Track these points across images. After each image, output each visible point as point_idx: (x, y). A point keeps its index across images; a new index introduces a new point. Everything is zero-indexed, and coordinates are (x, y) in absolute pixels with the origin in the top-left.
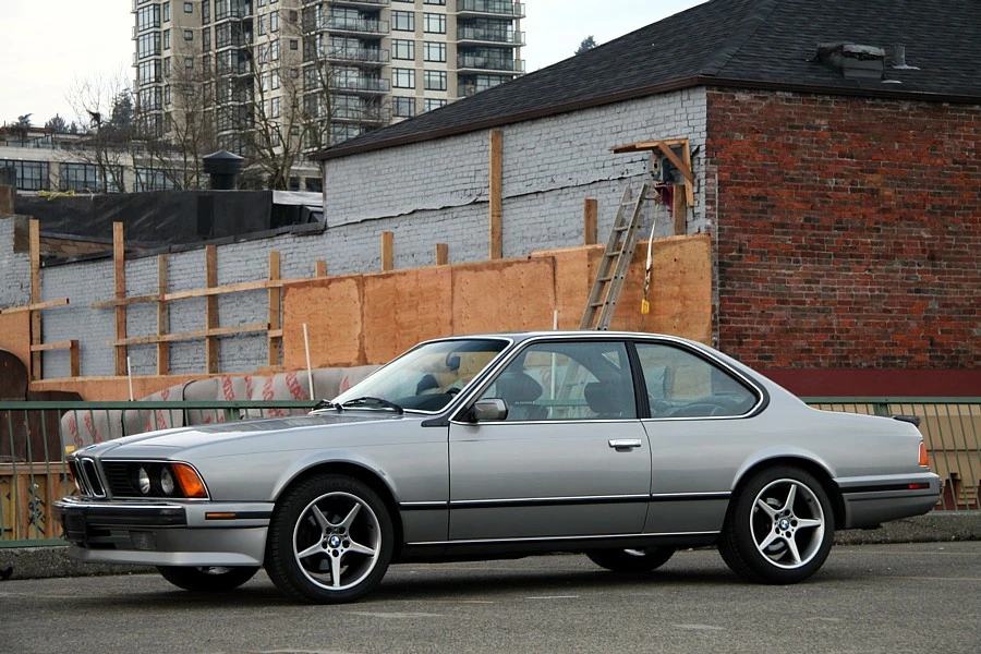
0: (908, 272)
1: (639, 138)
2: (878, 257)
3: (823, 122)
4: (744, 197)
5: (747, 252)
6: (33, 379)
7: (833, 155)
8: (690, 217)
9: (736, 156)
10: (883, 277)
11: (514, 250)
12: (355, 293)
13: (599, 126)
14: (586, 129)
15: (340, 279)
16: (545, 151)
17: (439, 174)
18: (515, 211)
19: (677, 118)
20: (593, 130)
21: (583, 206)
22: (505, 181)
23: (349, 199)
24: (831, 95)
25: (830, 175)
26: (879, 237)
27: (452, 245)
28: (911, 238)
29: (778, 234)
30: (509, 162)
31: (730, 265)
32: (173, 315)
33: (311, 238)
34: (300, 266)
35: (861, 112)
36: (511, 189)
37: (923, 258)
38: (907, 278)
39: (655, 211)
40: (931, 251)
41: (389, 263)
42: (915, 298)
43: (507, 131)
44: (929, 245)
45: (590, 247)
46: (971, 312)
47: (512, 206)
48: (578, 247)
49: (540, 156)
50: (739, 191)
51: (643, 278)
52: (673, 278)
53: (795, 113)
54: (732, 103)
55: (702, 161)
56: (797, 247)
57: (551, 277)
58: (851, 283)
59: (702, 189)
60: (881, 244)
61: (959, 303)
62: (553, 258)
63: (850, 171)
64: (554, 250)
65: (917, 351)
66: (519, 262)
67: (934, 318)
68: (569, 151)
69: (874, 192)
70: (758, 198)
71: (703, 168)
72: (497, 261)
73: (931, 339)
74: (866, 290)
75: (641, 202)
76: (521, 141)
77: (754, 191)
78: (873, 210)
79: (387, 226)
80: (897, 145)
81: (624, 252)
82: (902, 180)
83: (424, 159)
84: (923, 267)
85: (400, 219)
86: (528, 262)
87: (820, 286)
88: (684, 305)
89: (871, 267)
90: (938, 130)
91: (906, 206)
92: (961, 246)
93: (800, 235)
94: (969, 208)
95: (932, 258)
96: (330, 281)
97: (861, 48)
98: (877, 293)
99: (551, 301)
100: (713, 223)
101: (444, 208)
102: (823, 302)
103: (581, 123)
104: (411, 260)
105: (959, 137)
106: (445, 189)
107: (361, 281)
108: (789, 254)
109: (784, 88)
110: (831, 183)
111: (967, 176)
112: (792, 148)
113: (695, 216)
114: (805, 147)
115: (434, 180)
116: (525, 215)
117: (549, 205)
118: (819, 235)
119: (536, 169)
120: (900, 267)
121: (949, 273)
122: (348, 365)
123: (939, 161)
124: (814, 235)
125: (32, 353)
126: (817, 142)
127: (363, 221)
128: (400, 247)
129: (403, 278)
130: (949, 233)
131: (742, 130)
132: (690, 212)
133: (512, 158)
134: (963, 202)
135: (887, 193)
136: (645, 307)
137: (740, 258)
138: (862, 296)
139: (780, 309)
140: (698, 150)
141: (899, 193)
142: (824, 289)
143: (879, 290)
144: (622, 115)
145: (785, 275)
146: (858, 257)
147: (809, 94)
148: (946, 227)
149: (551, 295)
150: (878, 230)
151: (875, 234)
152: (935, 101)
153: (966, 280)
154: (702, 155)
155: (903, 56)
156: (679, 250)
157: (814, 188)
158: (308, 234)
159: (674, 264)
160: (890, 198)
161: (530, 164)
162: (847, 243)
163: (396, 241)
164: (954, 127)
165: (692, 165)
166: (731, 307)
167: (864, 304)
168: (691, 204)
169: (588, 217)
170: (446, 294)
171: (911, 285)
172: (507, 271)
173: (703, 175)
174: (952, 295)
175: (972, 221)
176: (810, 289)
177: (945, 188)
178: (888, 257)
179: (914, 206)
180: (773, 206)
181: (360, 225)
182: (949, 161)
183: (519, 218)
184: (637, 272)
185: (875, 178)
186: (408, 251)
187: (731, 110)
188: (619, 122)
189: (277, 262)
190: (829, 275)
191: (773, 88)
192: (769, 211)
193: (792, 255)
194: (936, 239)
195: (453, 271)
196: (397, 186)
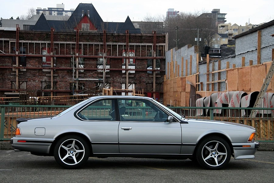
6: (197, 91)
12: (237, 72)
15: (236, 69)
18: (263, 52)
21: (272, 51)
22: (261, 44)
23: (239, 48)
27: (253, 60)
30: (262, 39)
32: (215, 77)
33: (233, 58)
36: (263, 46)
41: (244, 65)
47: (262, 50)
48: (271, 62)
49: (267, 37)
57: (265, 69)
62: (266, 64)
64: (267, 62)
76: (264, 33)
79: (244, 56)
85: (246, 53)
86: (262, 65)
96: (234, 69)
101: (252, 51)
106: (253, 46)
107: (238, 69)
115: (251, 43)
117: (268, 50)
119: (266, 41)
122: (236, 91)
125: (196, 85)
127: (240, 54)
133: (263, 38)
161: (266, 39)
163: (245, 59)
169: (273, 53)
170: (250, 73)
172: (259, 68)
183: (264, 54)
186: (247, 62)
189: (229, 64)
195: (251, 67)
196: (246, 45)
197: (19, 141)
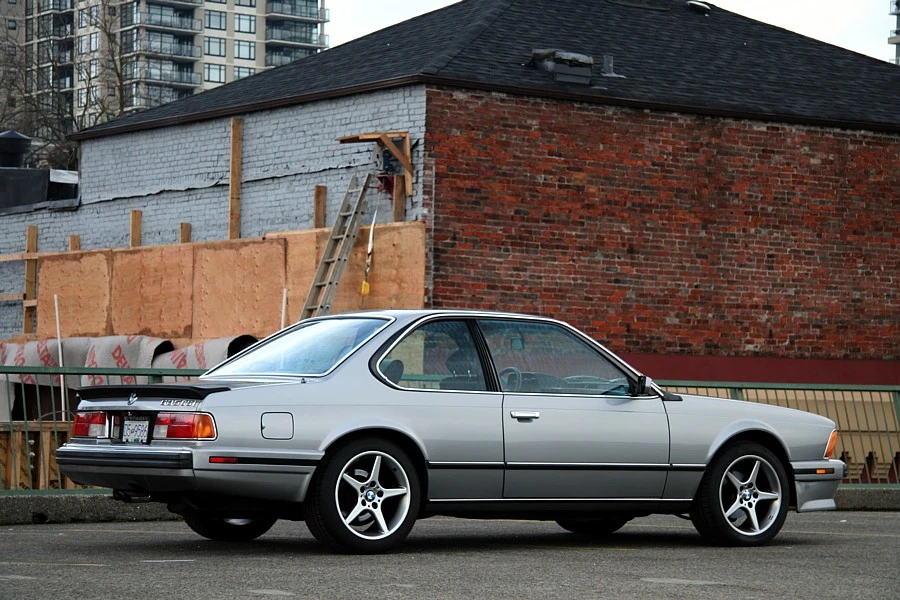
0: (608, 263)
1: (365, 130)
2: (581, 248)
3: (534, 122)
4: (459, 189)
5: (461, 240)
7: (542, 153)
8: (409, 206)
9: (453, 150)
10: (585, 267)
11: (252, 231)
12: (104, 267)
13: (330, 118)
14: (318, 120)
15: (91, 254)
16: (281, 140)
17: (186, 157)
18: (252, 195)
19: (400, 113)
20: (324, 121)
21: (314, 193)
22: (244, 166)
23: (102, 178)
24: (542, 97)
25: (539, 172)
26: (583, 230)
27: (195, 225)
28: (612, 232)
29: (489, 224)
30: (248, 148)
31: (444, 252)
33: (66, 214)
34: (56, 240)
35: (569, 115)
36: (251, 174)
37: (623, 251)
38: (608, 269)
39: (377, 199)
40: (631, 246)
41: (137, 240)
42: (614, 288)
43: (249, 119)
44: (629, 239)
45: (318, 230)
46: (665, 302)
47: (250, 189)
48: (308, 230)
49: (277, 144)
50: (455, 182)
51: (364, 261)
52: (392, 262)
53: (509, 113)
54: (451, 101)
55: (421, 154)
56: (507, 237)
57: (282, 257)
58: (556, 272)
59: (420, 180)
60: (584, 237)
61: (655, 293)
62: (285, 240)
63: (558, 168)
64: (287, 233)
65: (614, 336)
66: (254, 242)
67: (631, 306)
68: (302, 140)
69: (580, 189)
70: (472, 190)
71: (421, 160)
72: (234, 241)
73: (628, 326)
74: (569, 279)
75: (365, 190)
76: (260, 129)
77: (469, 184)
78: (579, 205)
79: (137, 205)
80: (601, 147)
81: (348, 236)
82: (606, 178)
83: (171, 143)
84: (622, 259)
85: (148, 198)
86: (261, 243)
87: (528, 274)
88: (400, 286)
89: (575, 258)
90: (639, 134)
91: (609, 202)
92: (657, 241)
93: (511, 226)
94: (665, 207)
95: (631, 251)
96: (82, 255)
97: (571, 56)
98: (579, 281)
99: (282, 280)
100: (430, 211)
101: (189, 189)
102: (530, 289)
103: (315, 115)
104: (158, 238)
105: (658, 141)
106: (190, 172)
107: (110, 256)
108: (500, 243)
109: (499, 89)
110: (541, 179)
111: (664, 177)
112: (506, 144)
113: (413, 204)
114: (517, 144)
115: (180, 162)
116: (261, 199)
117: (284, 190)
118: (527, 226)
119: (273, 156)
120: (602, 259)
121: (647, 265)
122: (96, 335)
123: (639, 163)
124: (523, 226)
126: (528, 140)
127: (114, 199)
128: (149, 224)
129: (149, 255)
130: (647, 229)
131: (459, 127)
132: (409, 200)
133: (252, 145)
134: (661, 201)
135: (591, 190)
136: (365, 288)
137: (453, 245)
138: (566, 284)
139: (490, 294)
140: (417, 144)
141: (603, 190)
142: (531, 276)
143: (582, 279)
144: (351, 108)
145: (495, 262)
146: (564, 247)
147: (522, 95)
148: (645, 223)
149: (283, 275)
150: (582, 224)
151: (579, 227)
152: (637, 107)
153: (660, 273)
154: (421, 148)
155: (611, 65)
156: (397, 236)
157: (524, 183)
158: (63, 210)
159: (393, 249)
160: (594, 195)
161: (269, 151)
162: (554, 235)
163: (145, 219)
164: (654, 132)
165: (412, 157)
166: (444, 291)
167: (567, 291)
168: (410, 193)
169: (318, 202)
170: (188, 271)
171: (611, 275)
172: (244, 251)
173: (421, 167)
174: (648, 286)
175: (668, 219)
176: (518, 276)
177: (645, 188)
178: (592, 250)
179: (616, 203)
180: (487, 198)
181: (112, 203)
182: (649, 163)
183: (258, 201)
184: (360, 255)
185: (580, 175)
186: (155, 229)
187: (448, 107)
188: (348, 115)
189: (34, 237)
190: (536, 264)
191: (489, 88)
192: (482, 202)
193: (503, 244)
194: (633, 234)
195: (195, 249)
196: (146, 167)
197: (213, 459)
